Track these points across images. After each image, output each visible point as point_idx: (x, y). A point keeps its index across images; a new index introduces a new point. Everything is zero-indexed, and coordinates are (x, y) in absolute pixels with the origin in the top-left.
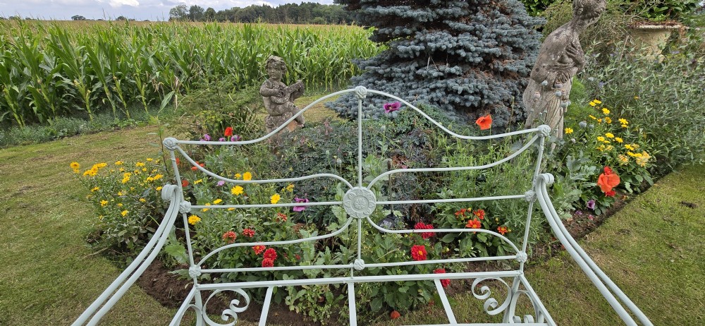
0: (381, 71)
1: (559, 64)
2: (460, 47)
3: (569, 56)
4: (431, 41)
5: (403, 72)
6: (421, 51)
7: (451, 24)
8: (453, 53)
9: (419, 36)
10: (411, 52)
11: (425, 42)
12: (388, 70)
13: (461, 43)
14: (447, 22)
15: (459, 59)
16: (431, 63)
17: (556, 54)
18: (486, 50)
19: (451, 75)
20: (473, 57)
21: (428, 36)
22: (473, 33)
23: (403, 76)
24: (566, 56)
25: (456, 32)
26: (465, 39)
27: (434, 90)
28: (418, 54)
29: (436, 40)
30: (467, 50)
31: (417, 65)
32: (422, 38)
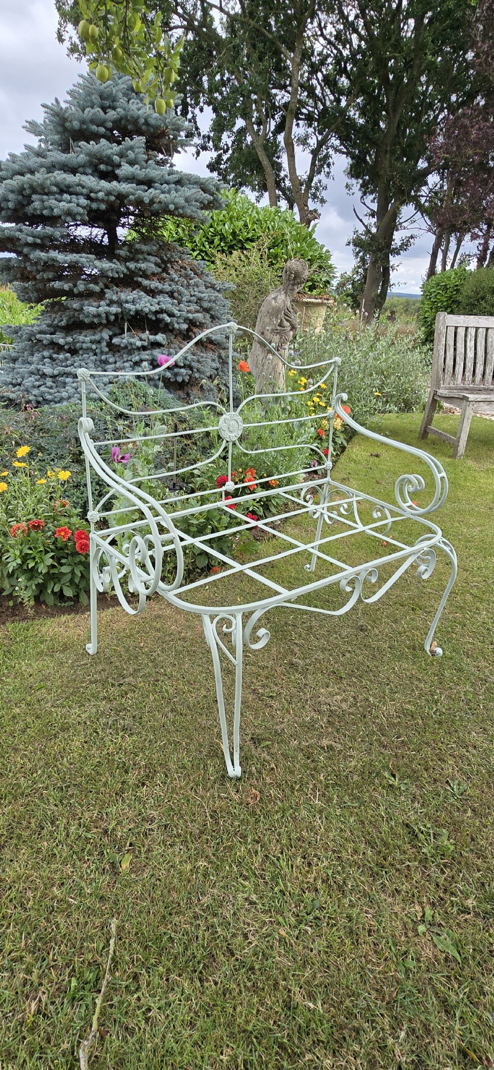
0: (61, 341)
1: (279, 328)
2: (162, 311)
3: (287, 320)
4: (127, 302)
5: (92, 342)
6: (116, 315)
7: (146, 282)
8: (154, 318)
9: (109, 294)
10: (104, 315)
11: (120, 303)
12: (69, 339)
13: (164, 306)
14: (140, 279)
15: (162, 325)
16: (129, 330)
17: (277, 317)
18: (190, 316)
19: (156, 345)
20: (178, 323)
21: (123, 296)
22: (171, 294)
23: (94, 347)
24: (284, 320)
25: (152, 293)
26: (166, 302)
27: (137, 364)
28: (112, 318)
29: (133, 302)
30: (171, 315)
31: (111, 333)
32: (115, 298)
